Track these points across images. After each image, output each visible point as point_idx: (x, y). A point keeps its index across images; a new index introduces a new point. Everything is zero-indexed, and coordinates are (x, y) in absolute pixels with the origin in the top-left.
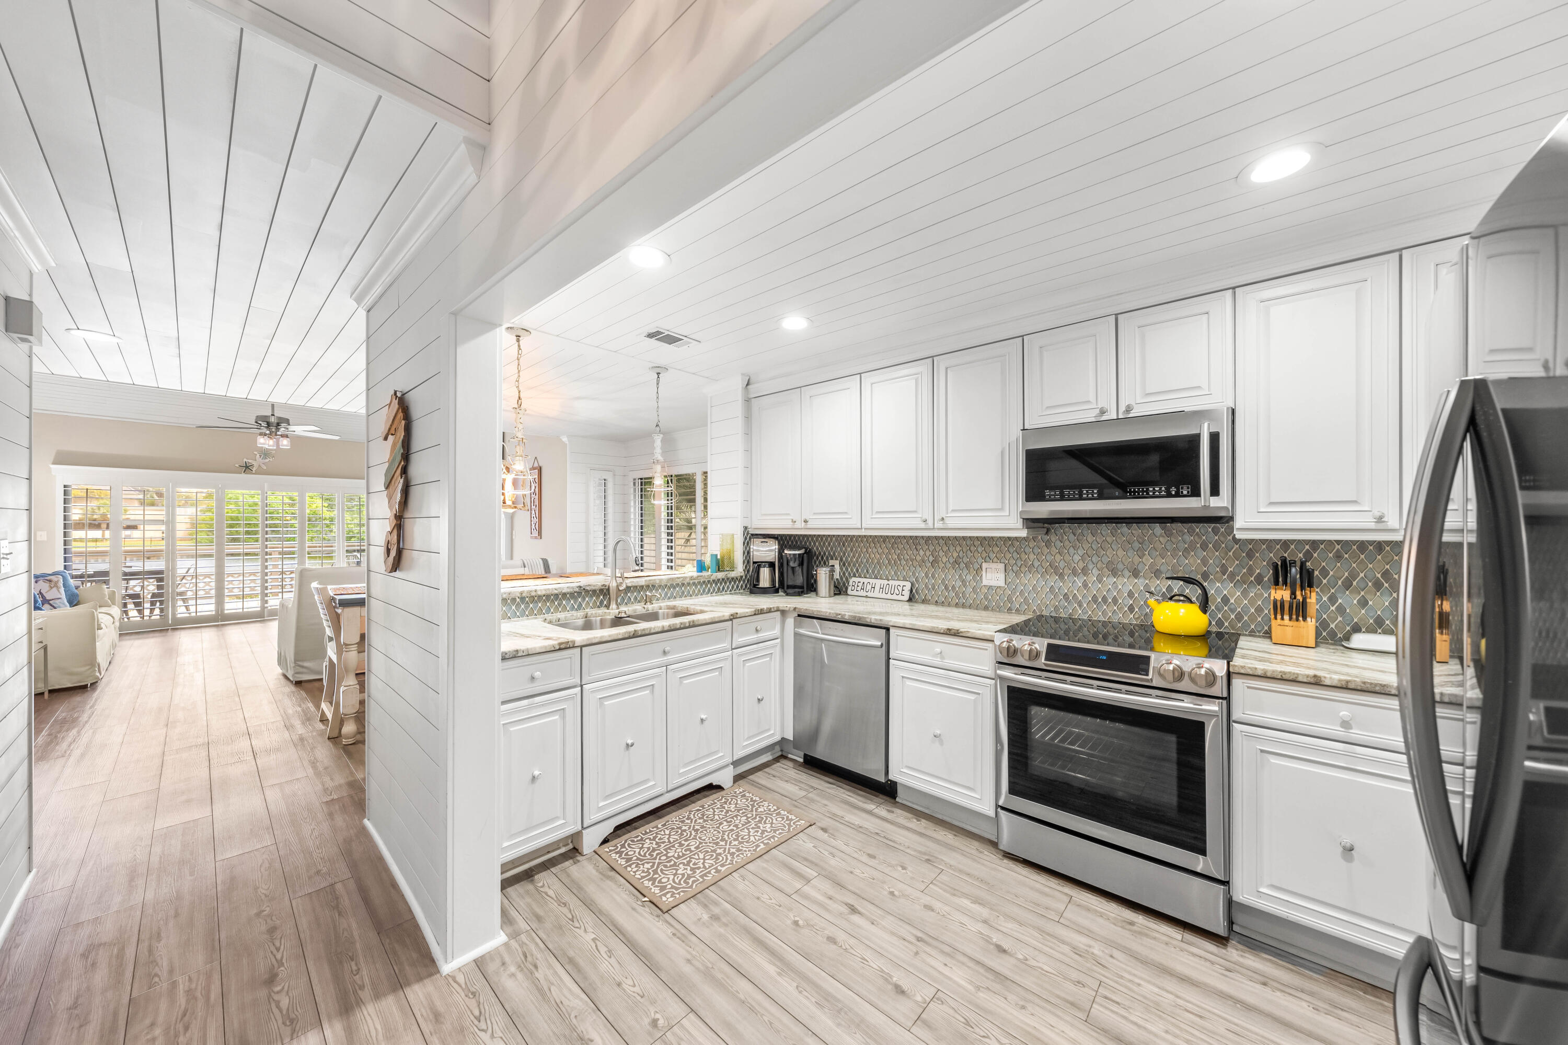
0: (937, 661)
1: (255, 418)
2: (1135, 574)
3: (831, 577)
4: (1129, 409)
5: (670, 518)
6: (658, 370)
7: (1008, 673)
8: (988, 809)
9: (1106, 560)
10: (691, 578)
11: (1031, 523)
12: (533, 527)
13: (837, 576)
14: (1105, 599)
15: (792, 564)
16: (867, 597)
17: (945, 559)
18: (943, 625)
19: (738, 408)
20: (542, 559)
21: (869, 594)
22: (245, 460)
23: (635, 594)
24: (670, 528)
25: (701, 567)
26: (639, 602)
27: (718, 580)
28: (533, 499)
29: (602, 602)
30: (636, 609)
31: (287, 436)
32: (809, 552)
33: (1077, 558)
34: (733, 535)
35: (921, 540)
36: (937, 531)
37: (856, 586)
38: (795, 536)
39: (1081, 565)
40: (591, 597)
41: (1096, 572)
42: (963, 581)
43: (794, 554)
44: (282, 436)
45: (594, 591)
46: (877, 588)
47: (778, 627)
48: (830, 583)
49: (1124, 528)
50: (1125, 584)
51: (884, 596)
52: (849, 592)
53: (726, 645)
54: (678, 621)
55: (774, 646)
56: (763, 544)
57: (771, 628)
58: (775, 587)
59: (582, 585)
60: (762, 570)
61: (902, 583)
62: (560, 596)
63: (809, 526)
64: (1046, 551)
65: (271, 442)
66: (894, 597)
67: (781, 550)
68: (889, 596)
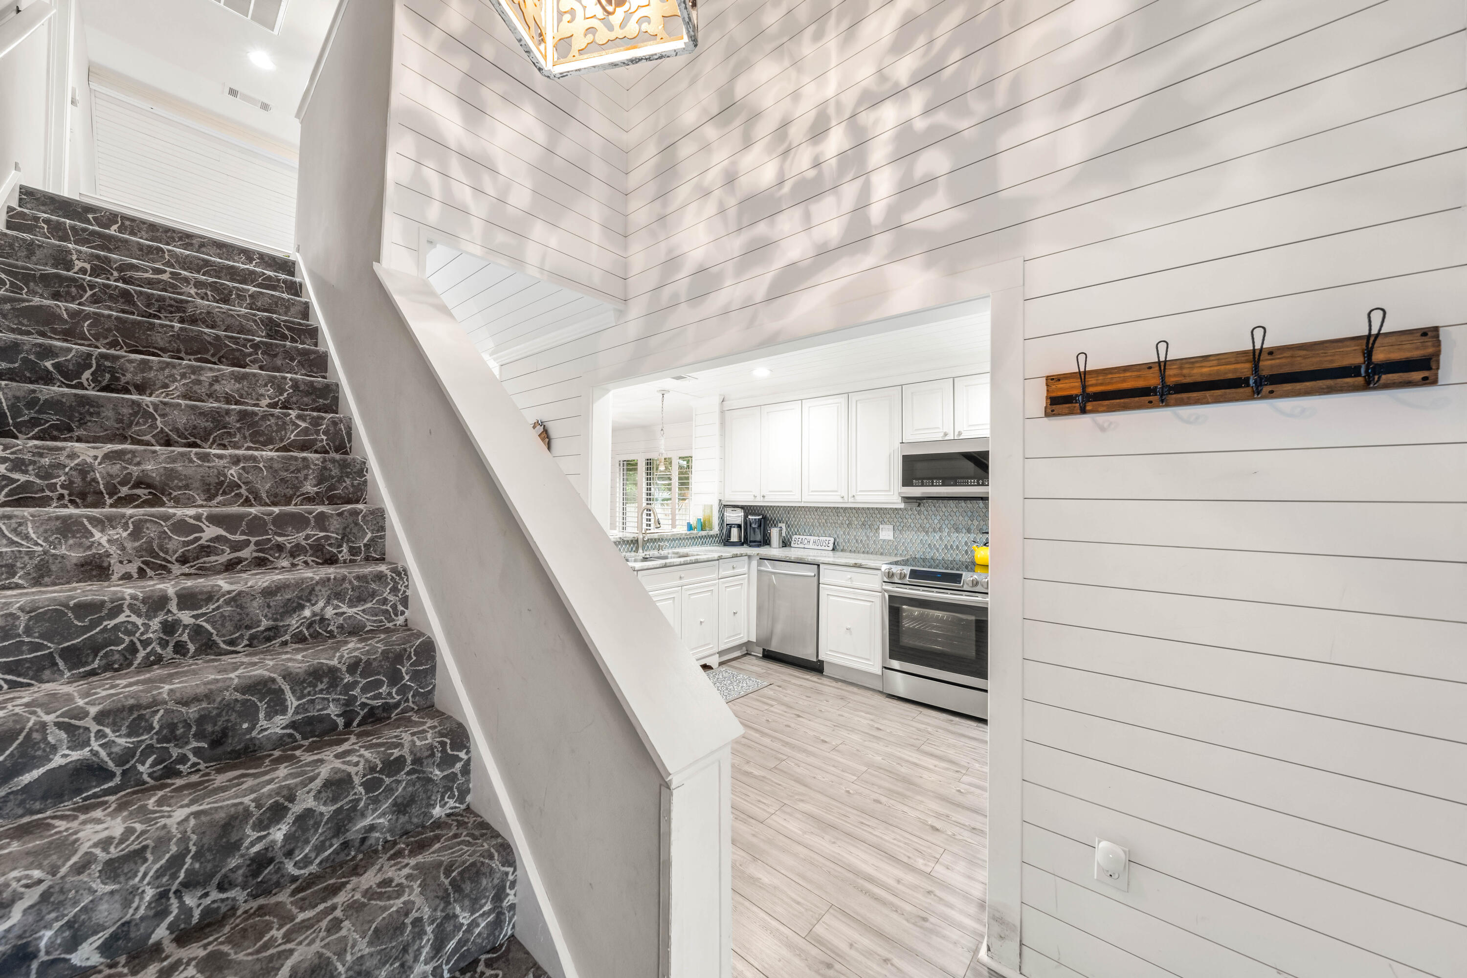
0: (849, 584)
2: (969, 531)
3: (780, 534)
4: (960, 434)
6: (664, 392)
7: (889, 587)
8: (877, 670)
9: (952, 522)
10: (686, 534)
11: (907, 499)
13: (784, 534)
14: (951, 546)
15: (753, 526)
16: (804, 548)
17: (856, 523)
18: (852, 562)
19: (716, 418)
21: (805, 546)
23: (652, 544)
25: (690, 527)
26: (654, 549)
27: (702, 536)
29: (632, 549)
30: (655, 553)
32: (765, 518)
33: (936, 521)
34: (712, 505)
35: (841, 509)
36: (850, 504)
37: (797, 541)
38: (754, 506)
39: (939, 526)
40: (627, 545)
41: (947, 530)
42: (868, 537)
43: (754, 520)
45: (628, 541)
46: (811, 542)
47: (746, 566)
48: (779, 539)
49: (963, 503)
50: (963, 537)
51: (816, 547)
52: (792, 545)
53: (715, 576)
54: (682, 560)
55: (743, 579)
56: (734, 512)
57: (742, 566)
58: (741, 541)
60: (732, 530)
61: (828, 539)
63: (765, 500)
64: (918, 517)
66: (823, 548)
67: (746, 517)
68: (819, 547)
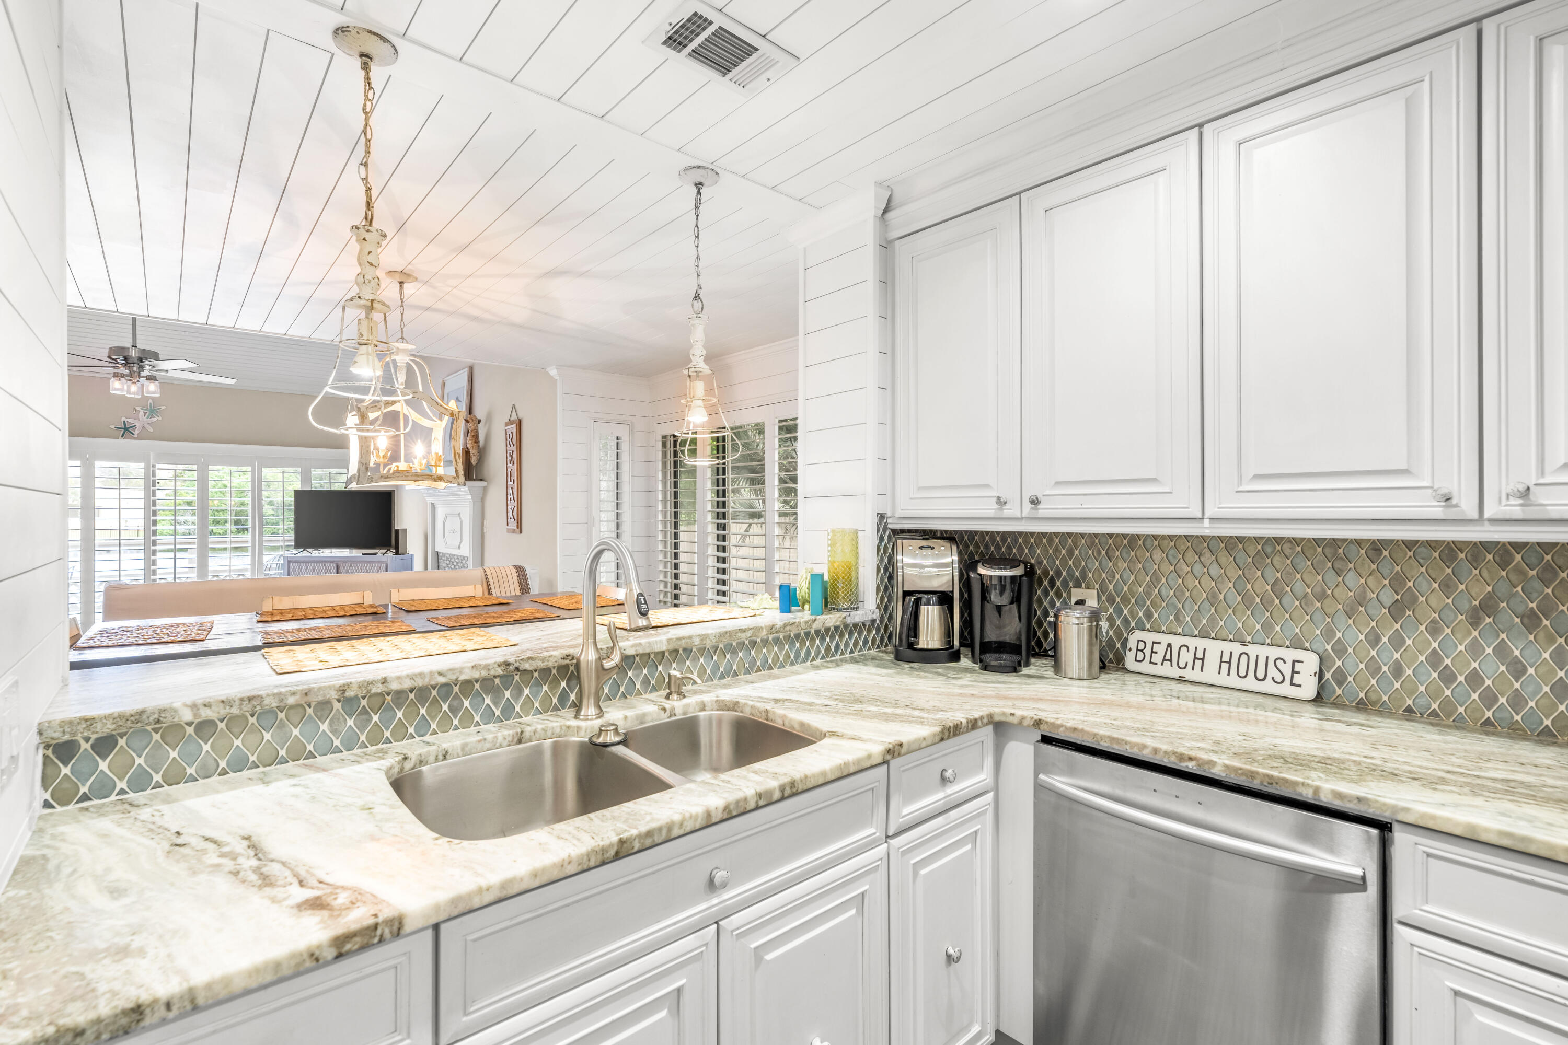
1: (107, 351)
3: (1095, 632)
5: (721, 499)
6: (698, 176)
10: (770, 627)
12: (510, 515)
15: (993, 597)
16: (1182, 680)
20: (516, 567)
21: (1188, 674)
22: (124, 419)
23: (645, 671)
24: (721, 516)
25: (789, 599)
26: (655, 689)
27: (827, 630)
28: (509, 470)
29: (563, 697)
30: (644, 715)
31: (154, 378)
32: (1030, 572)
34: (856, 532)
35: (1353, 548)
36: (1487, 526)
37: (1148, 651)
40: (539, 684)
43: (1000, 578)
44: (148, 378)
45: (545, 672)
46: (1212, 661)
47: (989, 762)
48: (1091, 644)
51: (1234, 681)
52: (1130, 662)
56: (924, 552)
57: (975, 768)
58: (952, 647)
59: (512, 660)
60: (923, 609)
61: (1290, 654)
62: (456, 689)
63: (1041, 513)
65: (134, 388)
66: (1268, 686)
67: (968, 566)
68: (1250, 683)
